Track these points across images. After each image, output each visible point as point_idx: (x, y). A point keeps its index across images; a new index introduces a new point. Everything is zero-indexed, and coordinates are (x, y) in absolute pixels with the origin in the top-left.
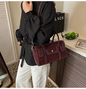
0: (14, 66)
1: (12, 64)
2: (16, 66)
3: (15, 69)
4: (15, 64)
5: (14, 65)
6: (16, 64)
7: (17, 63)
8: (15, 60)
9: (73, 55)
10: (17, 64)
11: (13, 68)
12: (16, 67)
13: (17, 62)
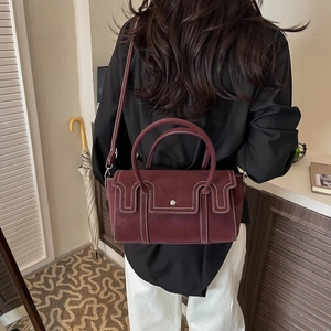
0: (42, 281)
2: (50, 281)
3: (48, 293)
4: (42, 272)
5: (42, 277)
6: (50, 272)
7: (50, 269)
8: (44, 257)
9: (304, 222)
10: (54, 271)
11: (38, 289)
12: (49, 286)
13: (52, 263)
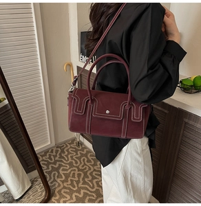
0: (48, 156)
1: (41, 152)
2: (52, 157)
3: (51, 163)
4: (48, 152)
5: (48, 154)
6: (52, 152)
7: (52, 150)
8: (49, 143)
11: (45, 161)
12: (51, 160)
13: (54, 147)
